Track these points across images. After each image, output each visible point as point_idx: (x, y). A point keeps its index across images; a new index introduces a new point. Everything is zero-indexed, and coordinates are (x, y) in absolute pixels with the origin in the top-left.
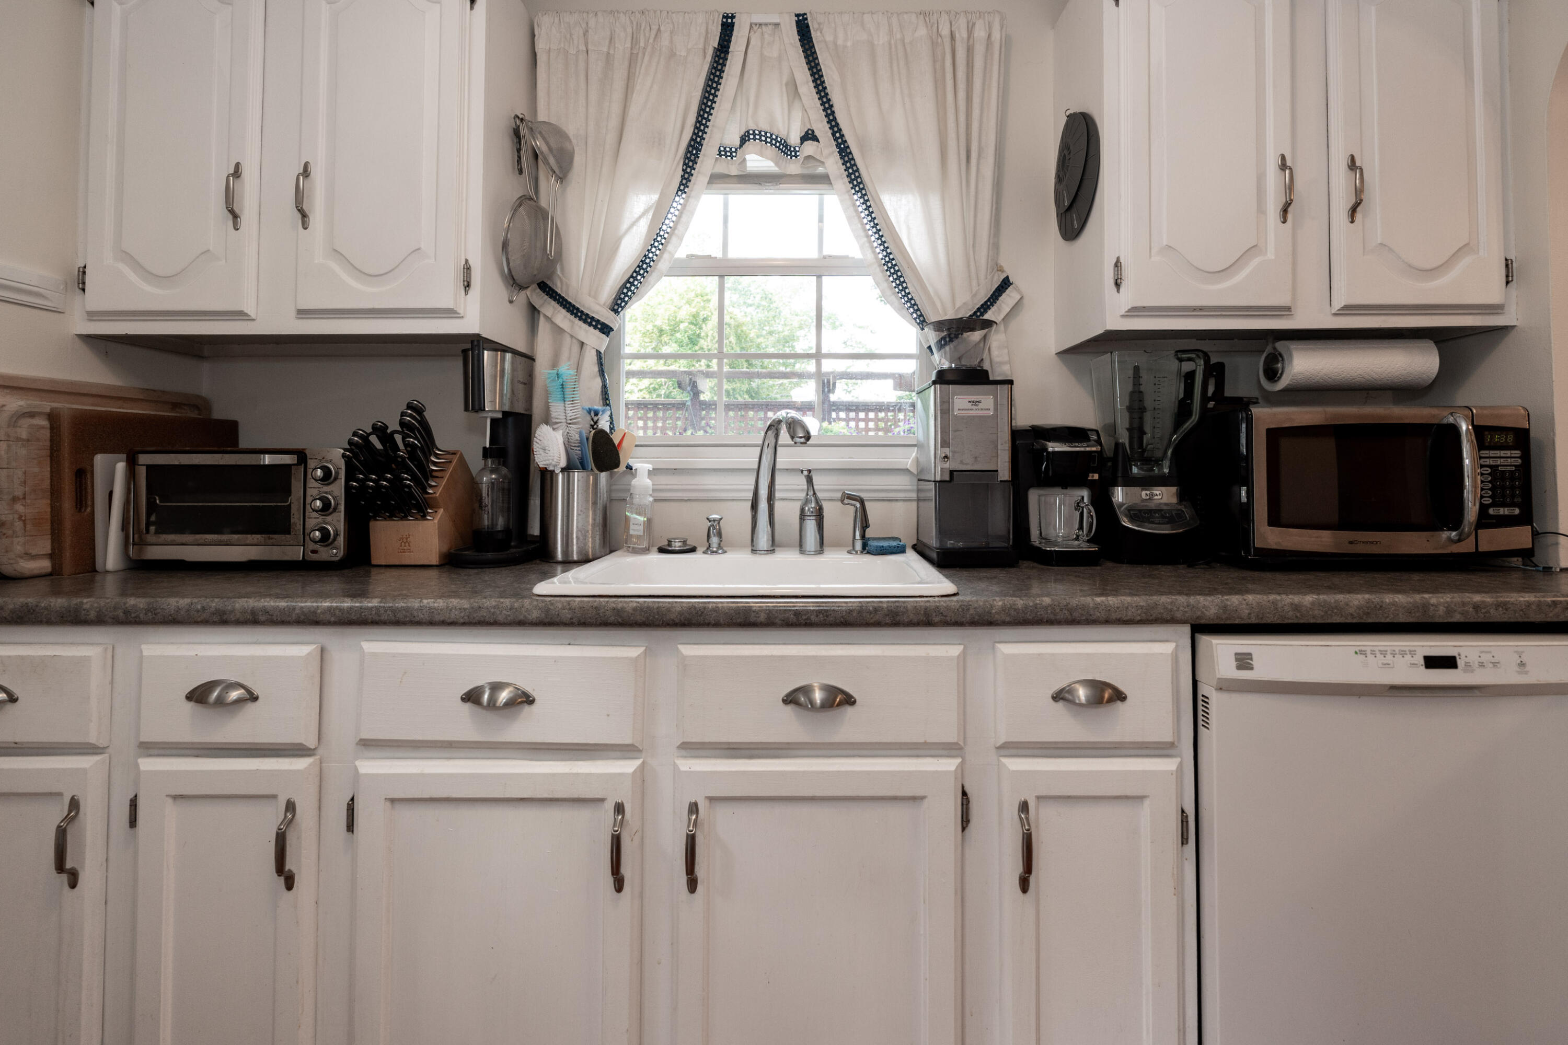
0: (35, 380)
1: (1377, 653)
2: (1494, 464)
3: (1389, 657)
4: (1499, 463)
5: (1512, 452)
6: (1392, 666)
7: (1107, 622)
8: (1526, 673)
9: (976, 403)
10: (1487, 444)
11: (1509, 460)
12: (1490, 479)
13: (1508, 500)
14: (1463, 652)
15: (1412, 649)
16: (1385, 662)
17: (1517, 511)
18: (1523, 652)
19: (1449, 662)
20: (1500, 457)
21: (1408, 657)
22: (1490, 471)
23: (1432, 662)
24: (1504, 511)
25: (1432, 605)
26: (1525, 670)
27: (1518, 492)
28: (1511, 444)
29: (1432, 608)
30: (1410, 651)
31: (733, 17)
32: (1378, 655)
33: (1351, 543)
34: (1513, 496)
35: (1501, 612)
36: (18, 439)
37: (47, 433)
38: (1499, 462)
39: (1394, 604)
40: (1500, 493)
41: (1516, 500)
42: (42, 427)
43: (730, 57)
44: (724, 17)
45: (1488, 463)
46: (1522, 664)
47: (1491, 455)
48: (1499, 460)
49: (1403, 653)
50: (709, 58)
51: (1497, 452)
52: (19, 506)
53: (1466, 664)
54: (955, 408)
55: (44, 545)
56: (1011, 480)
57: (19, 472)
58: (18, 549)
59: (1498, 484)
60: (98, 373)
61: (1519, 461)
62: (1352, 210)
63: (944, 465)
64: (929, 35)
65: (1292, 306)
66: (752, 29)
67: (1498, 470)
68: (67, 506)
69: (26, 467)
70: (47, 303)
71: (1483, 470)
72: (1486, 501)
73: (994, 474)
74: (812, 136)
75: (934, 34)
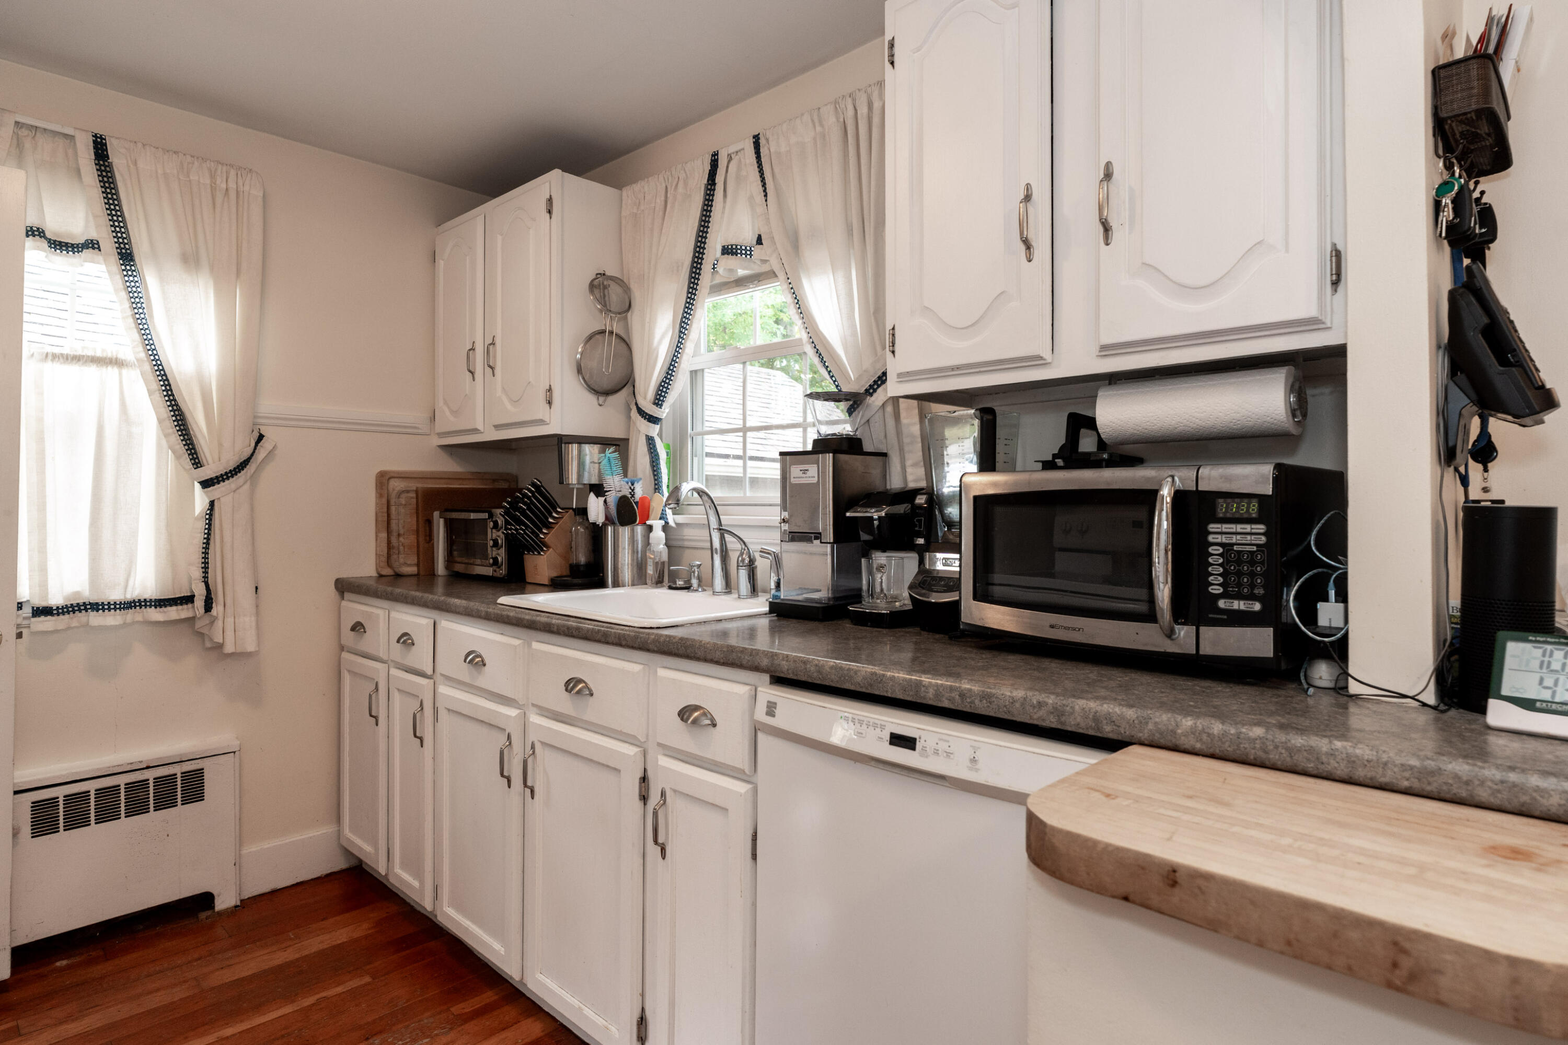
1: (857, 721)
2: (1227, 542)
3: (864, 726)
4: (1234, 541)
5: (1253, 526)
6: (864, 735)
7: (706, 660)
8: (977, 770)
9: (805, 470)
10: (1221, 515)
11: (1249, 537)
12: (1221, 561)
13: (1245, 590)
14: (924, 736)
15: (883, 723)
16: (860, 731)
17: (1257, 607)
18: (979, 748)
19: (910, 743)
20: (1236, 533)
21: (878, 730)
22: (1221, 550)
23: (896, 740)
24: (1238, 605)
25: (924, 686)
26: (977, 767)
27: (1259, 581)
28: (1254, 516)
29: (923, 689)
30: (881, 725)
31: (718, 154)
32: (856, 723)
33: (1052, 627)
34: (1252, 586)
35: (986, 705)
36: (401, 504)
37: (415, 500)
38: (1234, 539)
39: (892, 678)
40: (1234, 580)
41: (1256, 591)
42: (412, 498)
43: (716, 186)
44: (712, 155)
45: (1219, 540)
46: (974, 760)
47: (1224, 530)
48: (1234, 536)
49: (875, 726)
50: (702, 193)
51: (1233, 526)
52: (401, 539)
53: (924, 749)
54: (792, 477)
55: (413, 559)
56: (835, 542)
57: (401, 521)
58: (402, 560)
59: (1232, 568)
60: (449, 466)
61: (1263, 539)
62: (1107, 228)
63: (785, 527)
64: (838, 121)
65: (1047, 355)
66: (730, 158)
67: (1233, 550)
68: (421, 539)
69: (405, 519)
70: (420, 431)
71: (1211, 550)
72: (1216, 590)
73: (818, 536)
74: (759, 241)
75: (842, 120)
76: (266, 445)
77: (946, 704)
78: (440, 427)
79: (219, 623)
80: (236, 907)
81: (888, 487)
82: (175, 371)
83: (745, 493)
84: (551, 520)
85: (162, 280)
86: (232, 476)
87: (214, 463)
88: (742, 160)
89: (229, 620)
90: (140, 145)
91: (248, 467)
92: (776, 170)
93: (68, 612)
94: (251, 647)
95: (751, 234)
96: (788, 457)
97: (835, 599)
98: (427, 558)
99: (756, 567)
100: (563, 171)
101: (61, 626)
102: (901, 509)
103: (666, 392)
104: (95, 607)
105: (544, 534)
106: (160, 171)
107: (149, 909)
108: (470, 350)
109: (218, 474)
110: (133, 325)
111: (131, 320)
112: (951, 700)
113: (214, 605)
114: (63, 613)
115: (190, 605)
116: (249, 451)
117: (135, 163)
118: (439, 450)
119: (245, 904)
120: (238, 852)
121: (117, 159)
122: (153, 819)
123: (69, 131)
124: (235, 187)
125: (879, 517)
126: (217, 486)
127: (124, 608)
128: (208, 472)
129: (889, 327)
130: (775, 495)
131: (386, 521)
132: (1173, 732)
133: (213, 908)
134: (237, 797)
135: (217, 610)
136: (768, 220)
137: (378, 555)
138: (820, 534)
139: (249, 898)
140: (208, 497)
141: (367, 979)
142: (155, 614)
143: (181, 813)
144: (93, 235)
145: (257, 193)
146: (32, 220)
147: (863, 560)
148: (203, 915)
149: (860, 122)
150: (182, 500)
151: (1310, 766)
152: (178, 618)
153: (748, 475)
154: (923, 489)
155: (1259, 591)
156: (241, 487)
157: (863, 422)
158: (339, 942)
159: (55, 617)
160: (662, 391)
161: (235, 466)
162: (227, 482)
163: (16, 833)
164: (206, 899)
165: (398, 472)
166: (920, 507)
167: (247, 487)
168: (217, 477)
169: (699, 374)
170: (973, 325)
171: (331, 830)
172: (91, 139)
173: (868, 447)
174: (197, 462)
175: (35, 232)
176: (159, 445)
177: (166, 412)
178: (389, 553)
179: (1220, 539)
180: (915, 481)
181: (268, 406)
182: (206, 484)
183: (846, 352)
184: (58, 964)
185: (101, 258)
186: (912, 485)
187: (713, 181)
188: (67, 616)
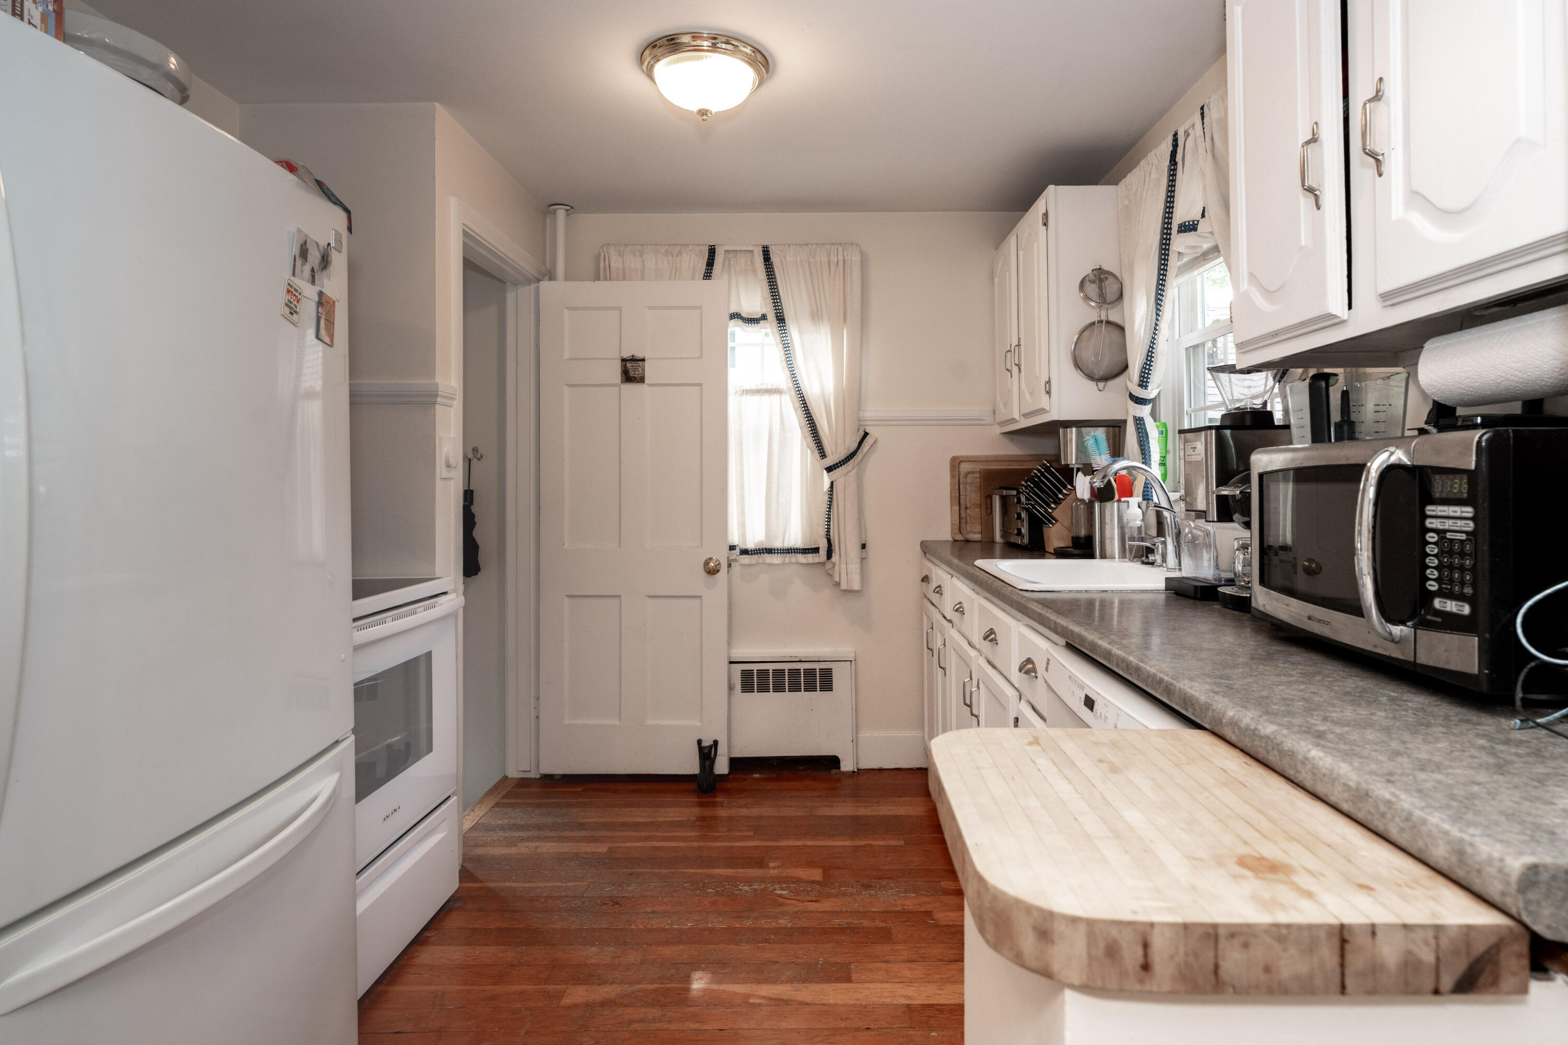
0: (973, 457)
2: (1441, 528)
4: (1446, 527)
5: (1463, 509)
9: (1194, 449)
10: (1437, 495)
14: (1098, 700)
17: (1467, 609)
20: (1449, 518)
22: (1436, 537)
24: (1451, 606)
27: (1468, 578)
33: (1310, 618)
34: (1463, 583)
36: (968, 483)
37: (978, 480)
38: (1448, 525)
40: (1447, 575)
41: (1465, 591)
42: (977, 478)
43: (1177, 166)
47: (1439, 513)
48: (1447, 521)
50: (1167, 175)
51: (1445, 508)
52: (968, 511)
53: (1096, 711)
54: (1186, 454)
55: (978, 528)
57: (968, 497)
58: (969, 529)
59: (1445, 560)
60: (1011, 450)
61: (1470, 526)
62: (1377, 157)
63: (1183, 504)
65: (1340, 309)
66: (1186, 136)
67: (1445, 538)
68: (984, 512)
69: (972, 496)
70: (985, 422)
71: (1428, 537)
72: (1432, 586)
73: (1204, 516)
74: (1203, 214)
76: (869, 441)
78: (1000, 418)
79: (837, 568)
80: (854, 772)
82: (809, 392)
84: (1060, 496)
85: (801, 333)
86: (844, 464)
87: (832, 454)
88: (1195, 134)
89: (843, 566)
90: (787, 245)
91: (855, 457)
93: (757, 553)
94: (856, 587)
95: (1198, 206)
96: (1183, 435)
98: (988, 527)
100: (1056, 185)
101: (753, 562)
103: (1148, 374)
104: (770, 551)
105: (1052, 508)
106: (798, 260)
107: (802, 756)
108: (1007, 352)
109: (835, 463)
110: (786, 366)
111: (785, 362)
113: (833, 554)
114: (755, 554)
115: (817, 554)
116: (854, 446)
117: (785, 258)
118: (1001, 436)
119: (859, 773)
120: (854, 735)
121: (775, 259)
122: (803, 696)
123: (750, 248)
124: (842, 258)
126: (834, 471)
127: (783, 553)
128: (829, 461)
131: (958, 498)
133: (839, 768)
134: (854, 693)
135: (835, 558)
137: (952, 524)
138: (1205, 512)
139: (864, 769)
140: (830, 479)
141: (902, 843)
142: (802, 558)
143: (818, 696)
144: (764, 311)
145: (857, 258)
146: (733, 309)
148: (834, 771)
150: (817, 481)
152: (813, 562)
155: (1468, 590)
156: (851, 471)
158: (899, 814)
159: (750, 556)
160: (1145, 373)
161: (846, 456)
162: (840, 468)
163: (731, 688)
164: (834, 761)
165: (967, 457)
167: (855, 471)
168: (834, 465)
171: (919, 735)
172: (761, 249)
174: (823, 455)
175: (735, 316)
176: (802, 445)
177: (804, 421)
178: (960, 524)
179: (1435, 524)
181: (872, 411)
182: (829, 469)
184: (755, 775)
185: (768, 325)
187: (1175, 160)
188: (756, 555)
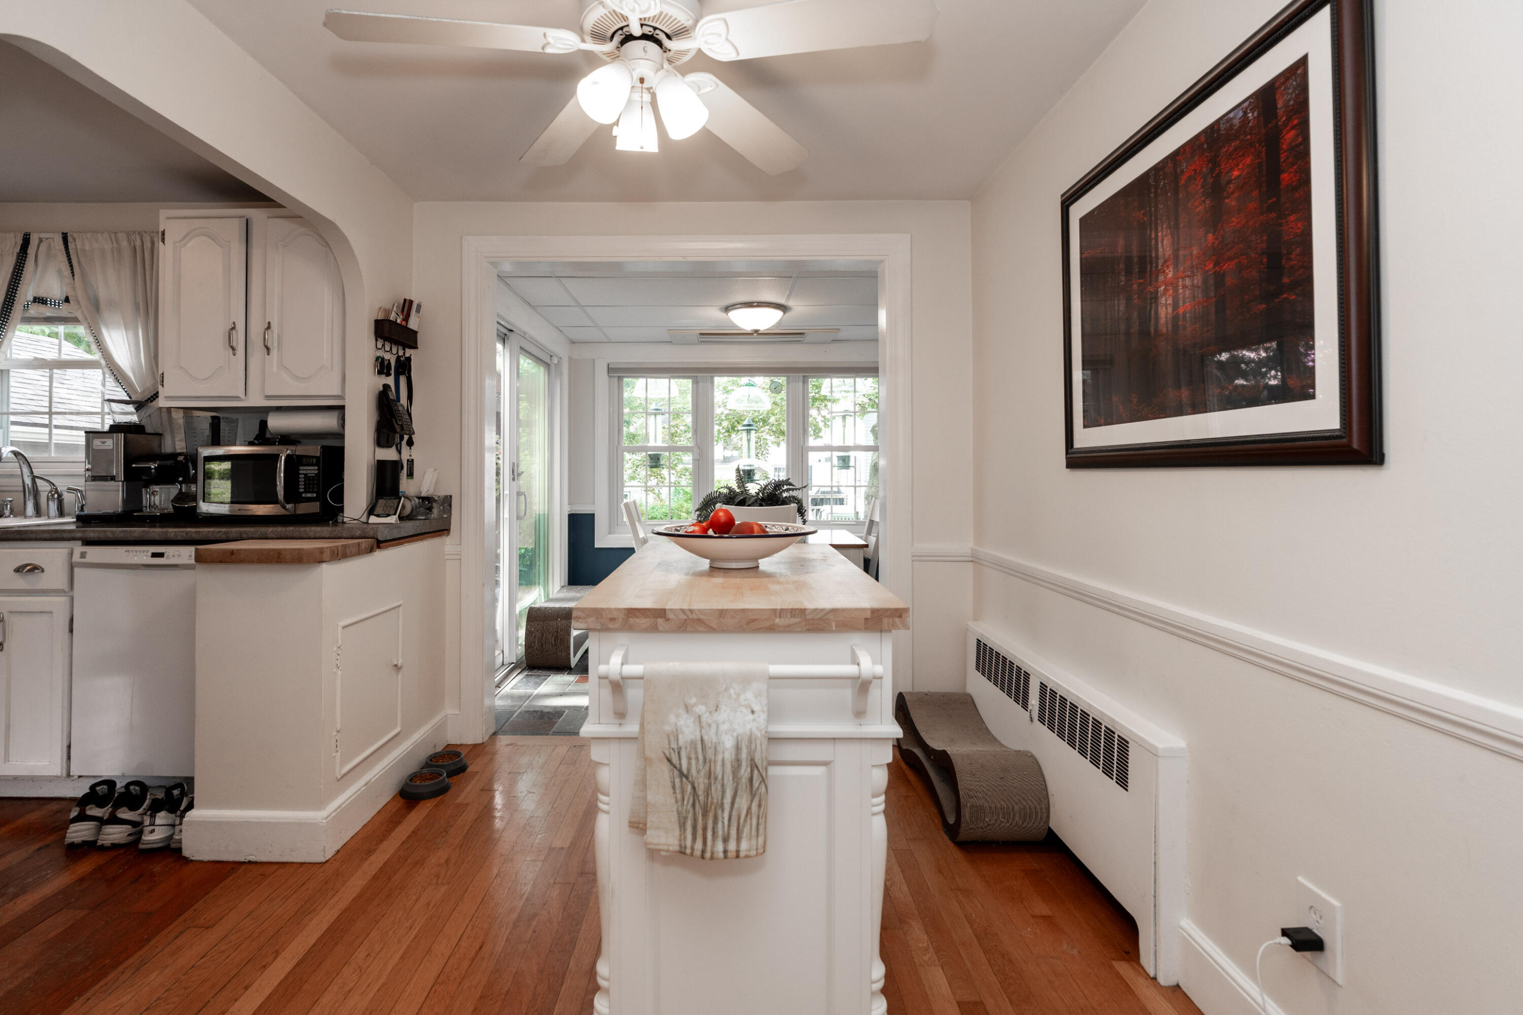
2: (306, 473)
3: (138, 554)
5: (314, 467)
6: (139, 557)
7: (36, 540)
9: (104, 443)
10: (304, 463)
11: (312, 471)
12: (304, 480)
13: (311, 490)
14: (168, 551)
17: (315, 495)
19: (161, 555)
20: (309, 470)
21: (146, 554)
22: (304, 476)
23: (154, 555)
24: (309, 495)
27: (316, 486)
28: (314, 464)
30: (149, 551)
31: (29, 235)
32: (134, 552)
33: (239, 510)
34: (313, 488)
38: (308, 472)
40: (308, 486)
43: (28, 256)
44: (24, 234)
45: (299, 472)
47: (305, 469)
49: (144, 552)
50: (15, 258)
51: (307, 467)
53: (168, 556)
54: (94, 445)
56: (124, 480)
59: (307, 482)
61: (317, 472)
62: (268, 349)
63: (89, 473)
64: (130, 245)
65: (242, 395)
66: (41, 240)
67: (308, 476)
71: (300, 476)
72: (301, 490)
73: (113, 478)
74: (67, 300)
75: (133, 245)
77: (179, 538)
81: (163, 451)
83: (50, 454)
88: (52, 243)
92: (82, 260)
95: (59, 293)
96: (91, 434)
97: (124, 511)
99: (63, 499)
102: (169, 463)
112: (182, 536)
125: (155, 467)
129: (160, 372)
130: (81, 455)
132: (266, 533)
136: (74, 289)
138: (114, 476)
147: (143, 489)
149: (145, 251)
151: (305, 536)
153: (53, 441)
154: (183, 453)
155: (316, 490)
157: (146, 415)
166: (181, 462)
169: (5, 375)
170: (206, 379)
173: (149, 429)
179: (303, 472)
180: (181, 449)
183: (134, 376)
186: (179, 451)
187: (25, 251)
